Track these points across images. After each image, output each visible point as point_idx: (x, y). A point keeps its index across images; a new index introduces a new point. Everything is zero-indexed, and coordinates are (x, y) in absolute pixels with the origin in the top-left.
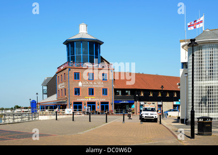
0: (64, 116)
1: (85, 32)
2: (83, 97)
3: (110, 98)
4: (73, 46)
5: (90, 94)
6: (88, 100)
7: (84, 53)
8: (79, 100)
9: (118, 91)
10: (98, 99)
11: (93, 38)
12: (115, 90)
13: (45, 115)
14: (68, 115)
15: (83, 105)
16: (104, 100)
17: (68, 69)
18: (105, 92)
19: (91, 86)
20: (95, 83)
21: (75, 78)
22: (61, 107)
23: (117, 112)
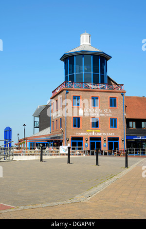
0: (58, 157)
1: (88, 43)
2: (85, 131)
3: (120, 133)
4: (72, 63)
5: (93, 126)
6: (90, 134)
7: (85, 71)
8: (78, 134)
9: (131, 123)
10: (104, 133)
11: (99, 51)
12: (128, 121)
13: (33, 155)
14: (63, 155)
15: (84, 141)
16: (112, 135)
17: (65, 92)
18: (113, 123)
22: (55, 144)
23: (130, 153)
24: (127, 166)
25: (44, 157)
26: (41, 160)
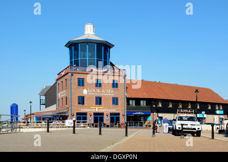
0: (64, 129)
1: (92, 33)
2: (89, 107)
3: (121, 109)
4: (77, 49)
5: (97, 104)
6: (94, 110)
7: (89, 57)
8: (83, 110)
9: (131, 101)
10: (106, 109)
11: (102, 40)
12: (128, 99)
13: (40, 127)
14: (69, 127)
15: (88, 116)
16: (114, 111)
17: (70, 74)
18: (115, 101)
19: (98, 95)
20: (103, 91)
21: (79, 85)
22: (61, 118)
23: (130, 125)
24: (126, 135)
25: (50, 129)
26: (48, 131)
